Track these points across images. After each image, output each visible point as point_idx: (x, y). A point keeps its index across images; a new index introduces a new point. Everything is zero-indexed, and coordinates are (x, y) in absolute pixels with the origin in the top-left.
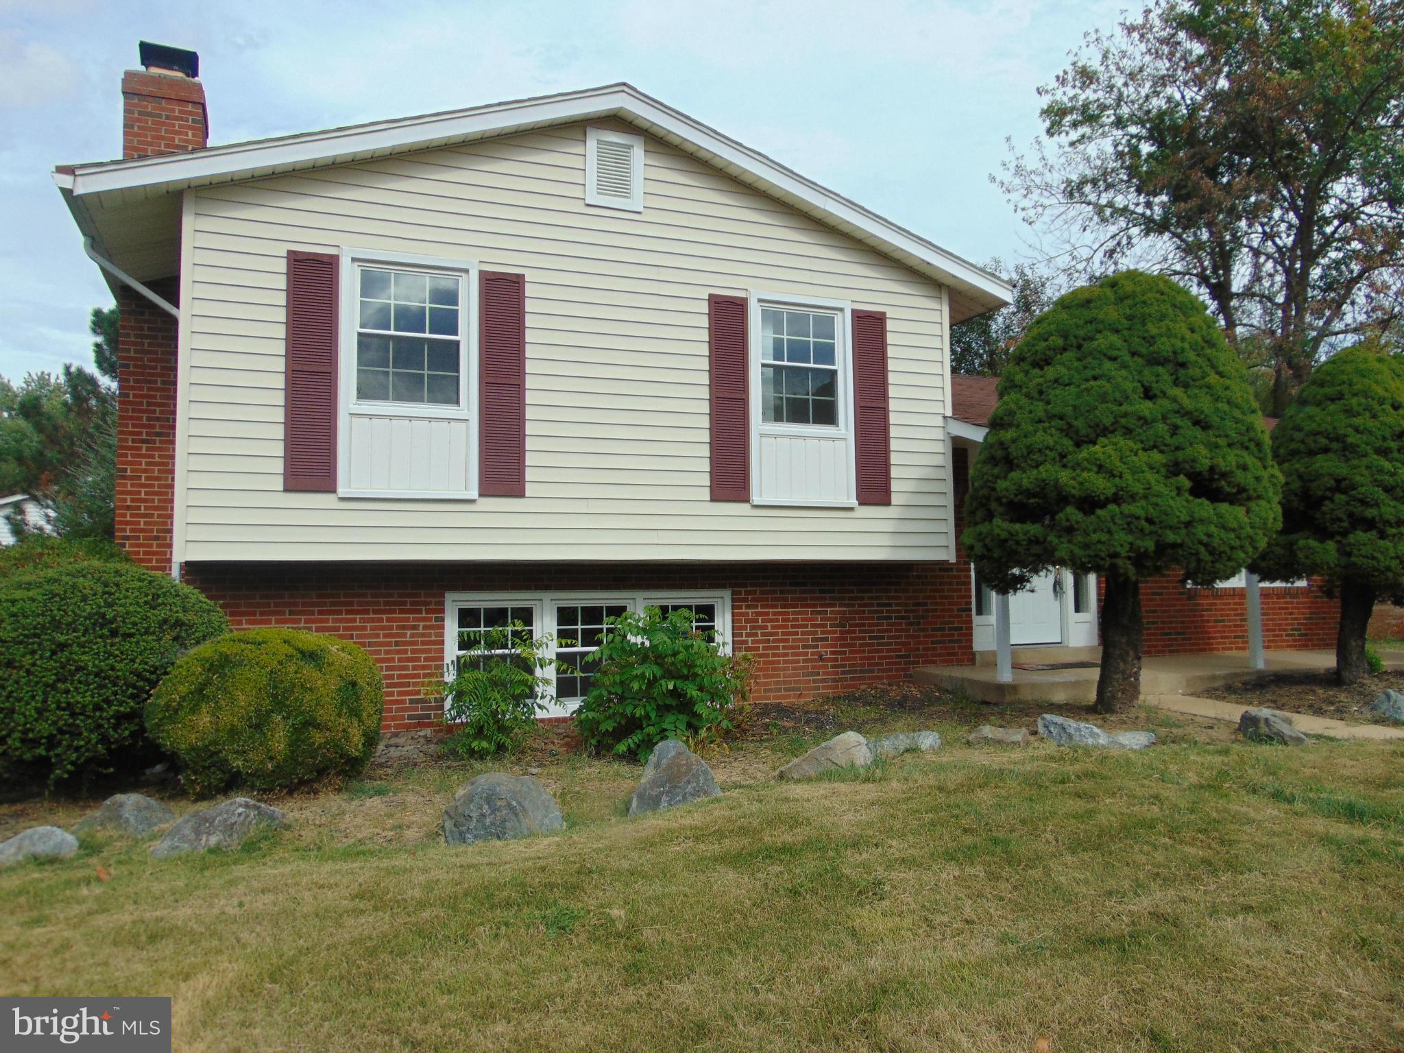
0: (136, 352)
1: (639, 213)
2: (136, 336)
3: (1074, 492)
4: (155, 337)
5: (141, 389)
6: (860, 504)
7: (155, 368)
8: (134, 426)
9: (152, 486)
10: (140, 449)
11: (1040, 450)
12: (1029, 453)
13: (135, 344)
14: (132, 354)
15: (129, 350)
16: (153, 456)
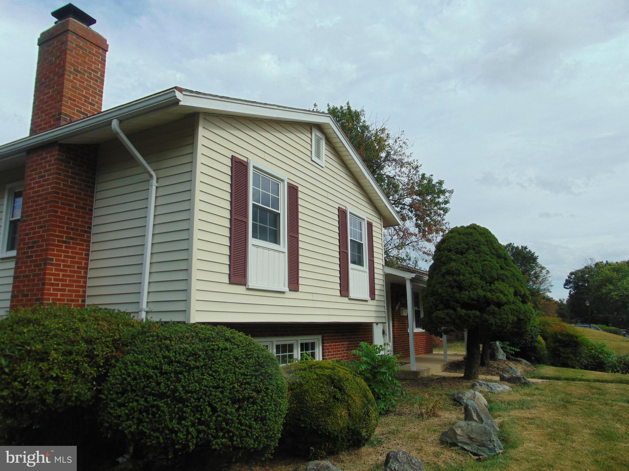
0: (64, 185)
1: (322, 167)
2: (65, 176)
3: (495, 300)
4: (74, 178)
5: (64, 209)
6: (371, 299)
7: (72, 197)
8: (59, 232)
9: (66, 271)
10: (61, 246)
11: (475, 284)
12: (471, 285)
13: (64, 180)
14: (61, 186)
15: (60, 184)
16: (68, 252)
